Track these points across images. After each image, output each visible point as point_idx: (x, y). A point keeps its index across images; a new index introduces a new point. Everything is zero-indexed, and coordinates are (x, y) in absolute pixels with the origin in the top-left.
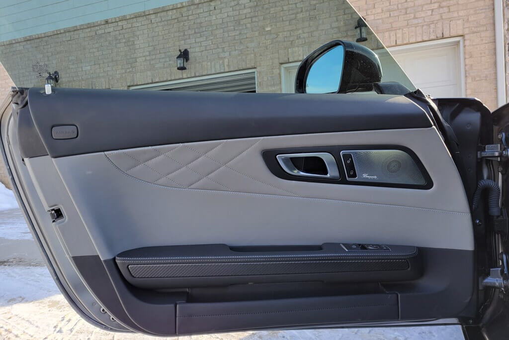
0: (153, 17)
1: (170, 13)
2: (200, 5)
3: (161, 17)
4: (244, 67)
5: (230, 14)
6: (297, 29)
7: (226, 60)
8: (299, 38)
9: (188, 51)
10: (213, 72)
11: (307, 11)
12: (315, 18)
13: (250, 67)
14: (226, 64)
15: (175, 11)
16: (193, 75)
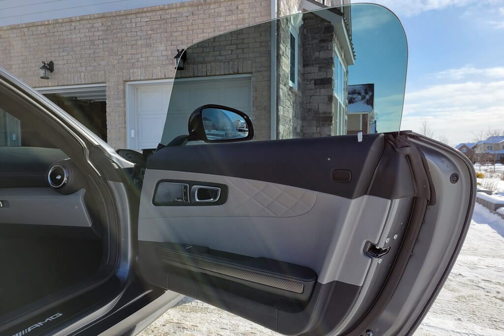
0: (26, 30)
1: (39, 28)
2: (64, 24)
3: (32, 31)
4: (97, 81)
5: (87, 34)
6: (137, 54)
7: (83, 74)
8: (138, 61)
9: (53, 63)
10: (73, 83)
11: (145, 39)
12: (151, 46)
13: (101, 81)
14: (83, 77)
15: (43, 27)
16: (57, 84)
